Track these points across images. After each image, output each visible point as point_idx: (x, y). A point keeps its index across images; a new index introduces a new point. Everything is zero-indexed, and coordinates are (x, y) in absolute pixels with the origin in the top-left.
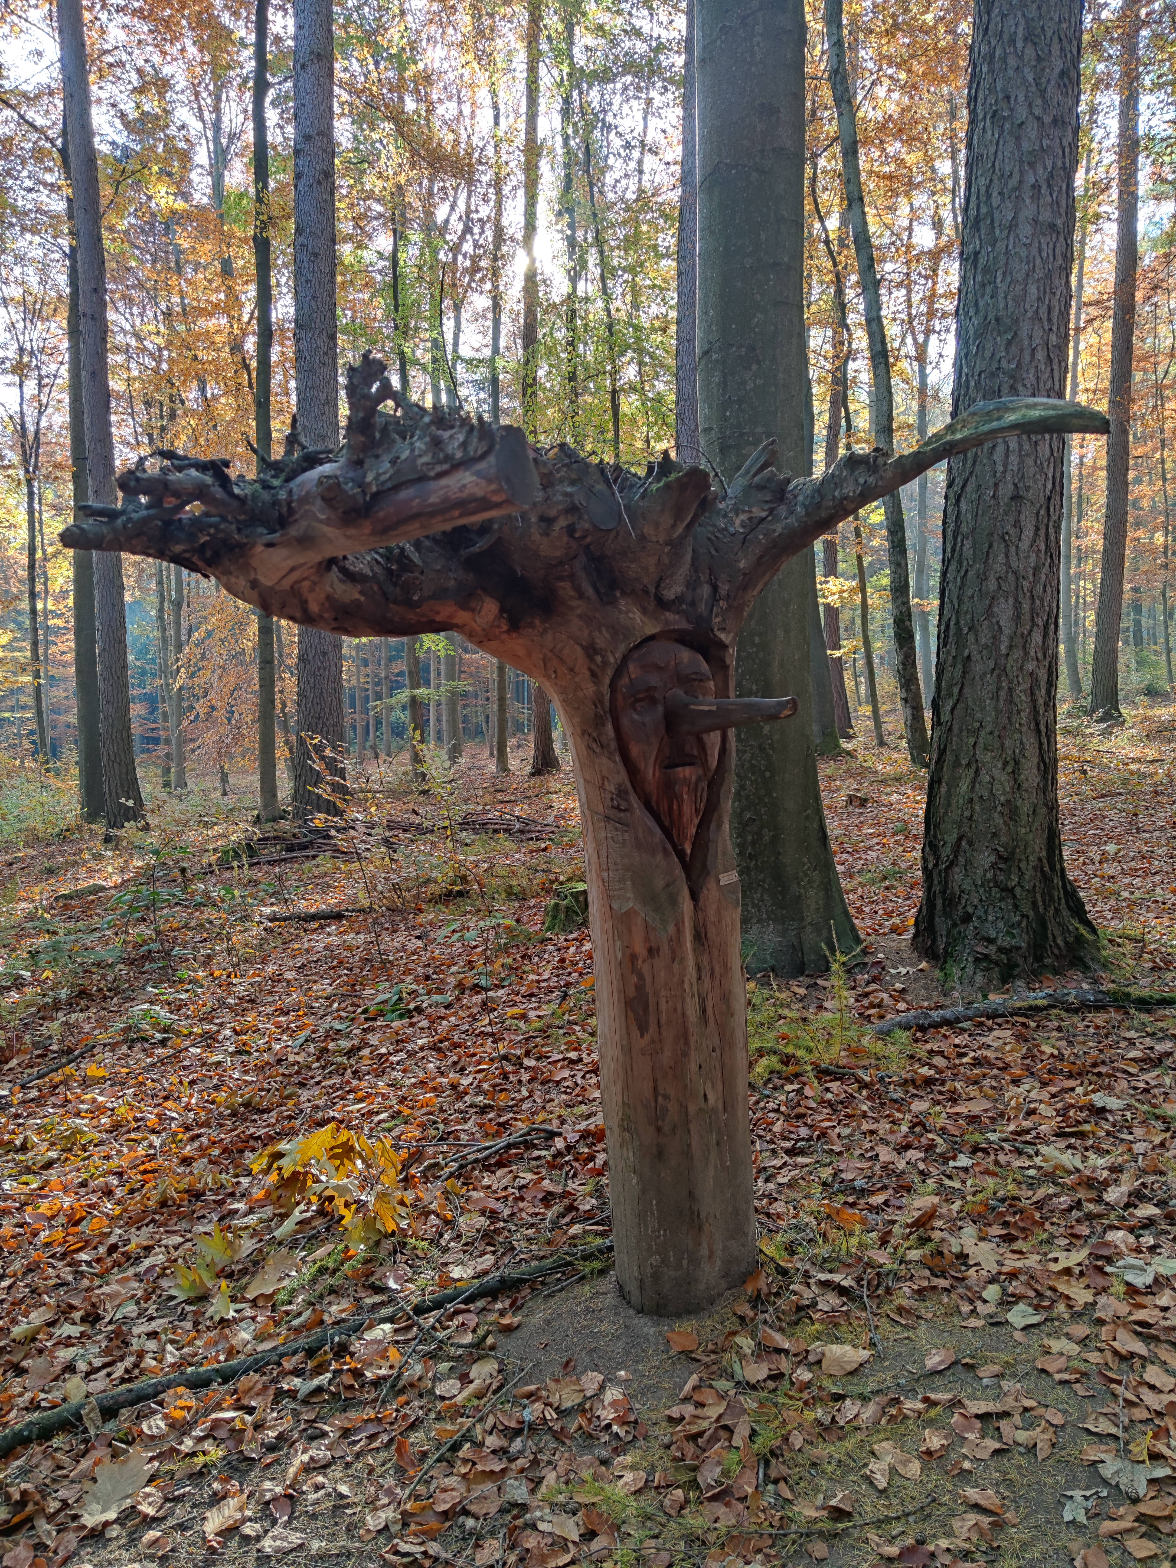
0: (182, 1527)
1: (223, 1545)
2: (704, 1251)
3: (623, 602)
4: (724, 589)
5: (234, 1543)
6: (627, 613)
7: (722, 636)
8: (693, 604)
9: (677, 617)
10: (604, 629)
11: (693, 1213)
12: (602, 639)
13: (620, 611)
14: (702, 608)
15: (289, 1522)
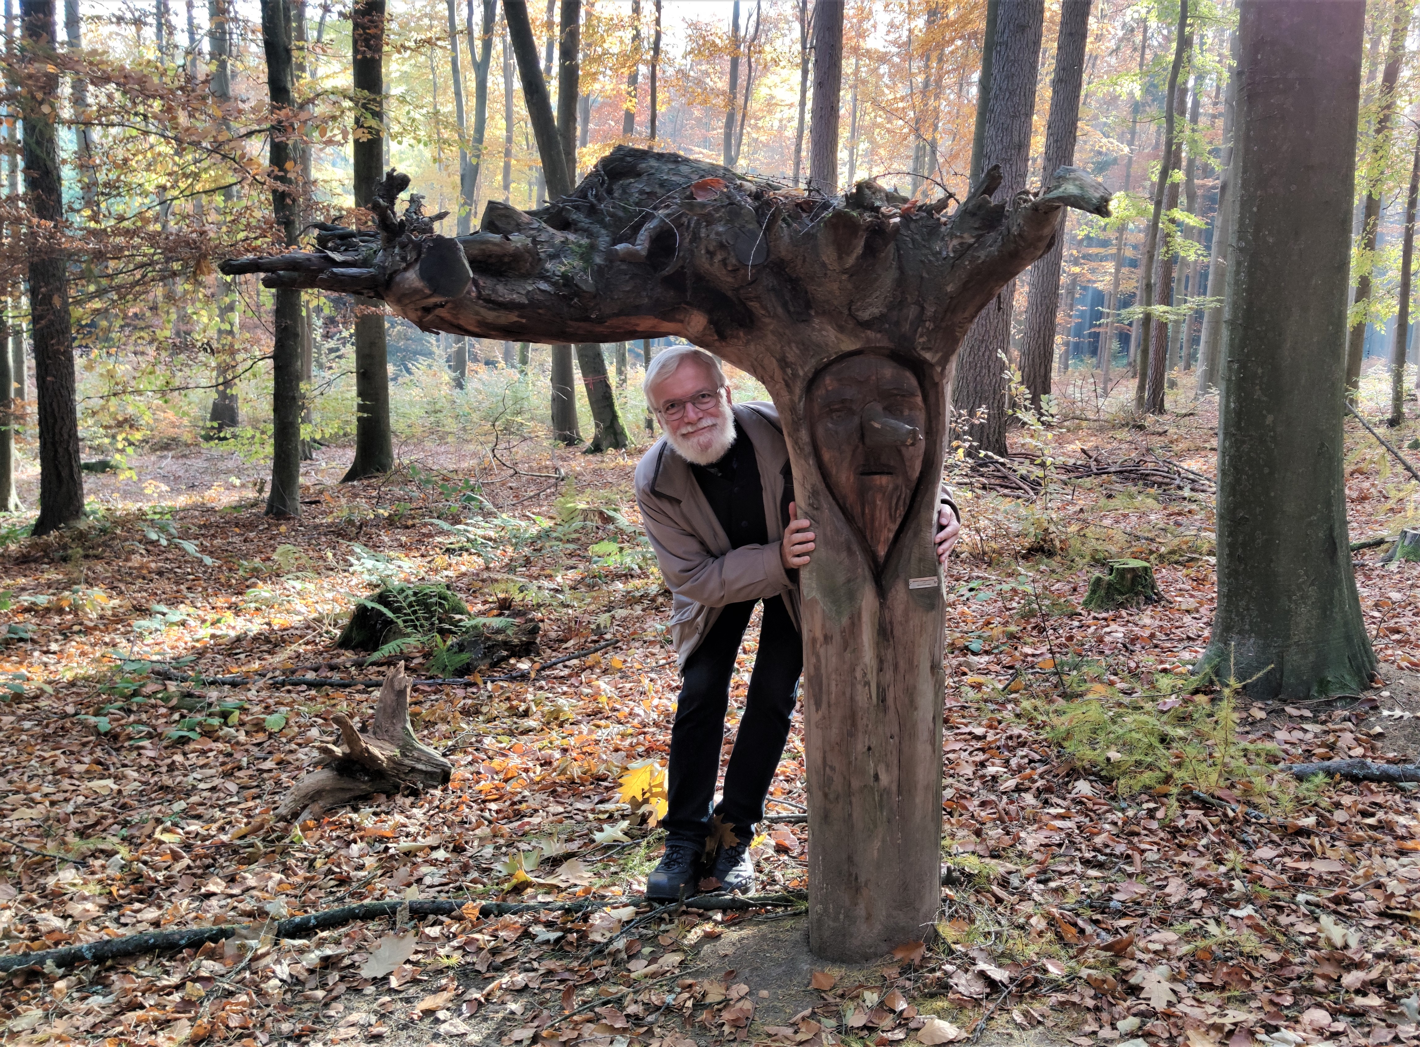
0: (408, 1001)
1: (421, 1019)
2: (861, 911)
3: (817, 321)
4: (930, 310)
5: (427, 1021)
6: (820, 330)
7: (928, 356)
8: (897, 324)
9: (879, 336)
10: (793, 345)
11: (850, 875)
12: (792, 354)
13: (814, 329)
14: (906, 327)
15: (470, 1018)
